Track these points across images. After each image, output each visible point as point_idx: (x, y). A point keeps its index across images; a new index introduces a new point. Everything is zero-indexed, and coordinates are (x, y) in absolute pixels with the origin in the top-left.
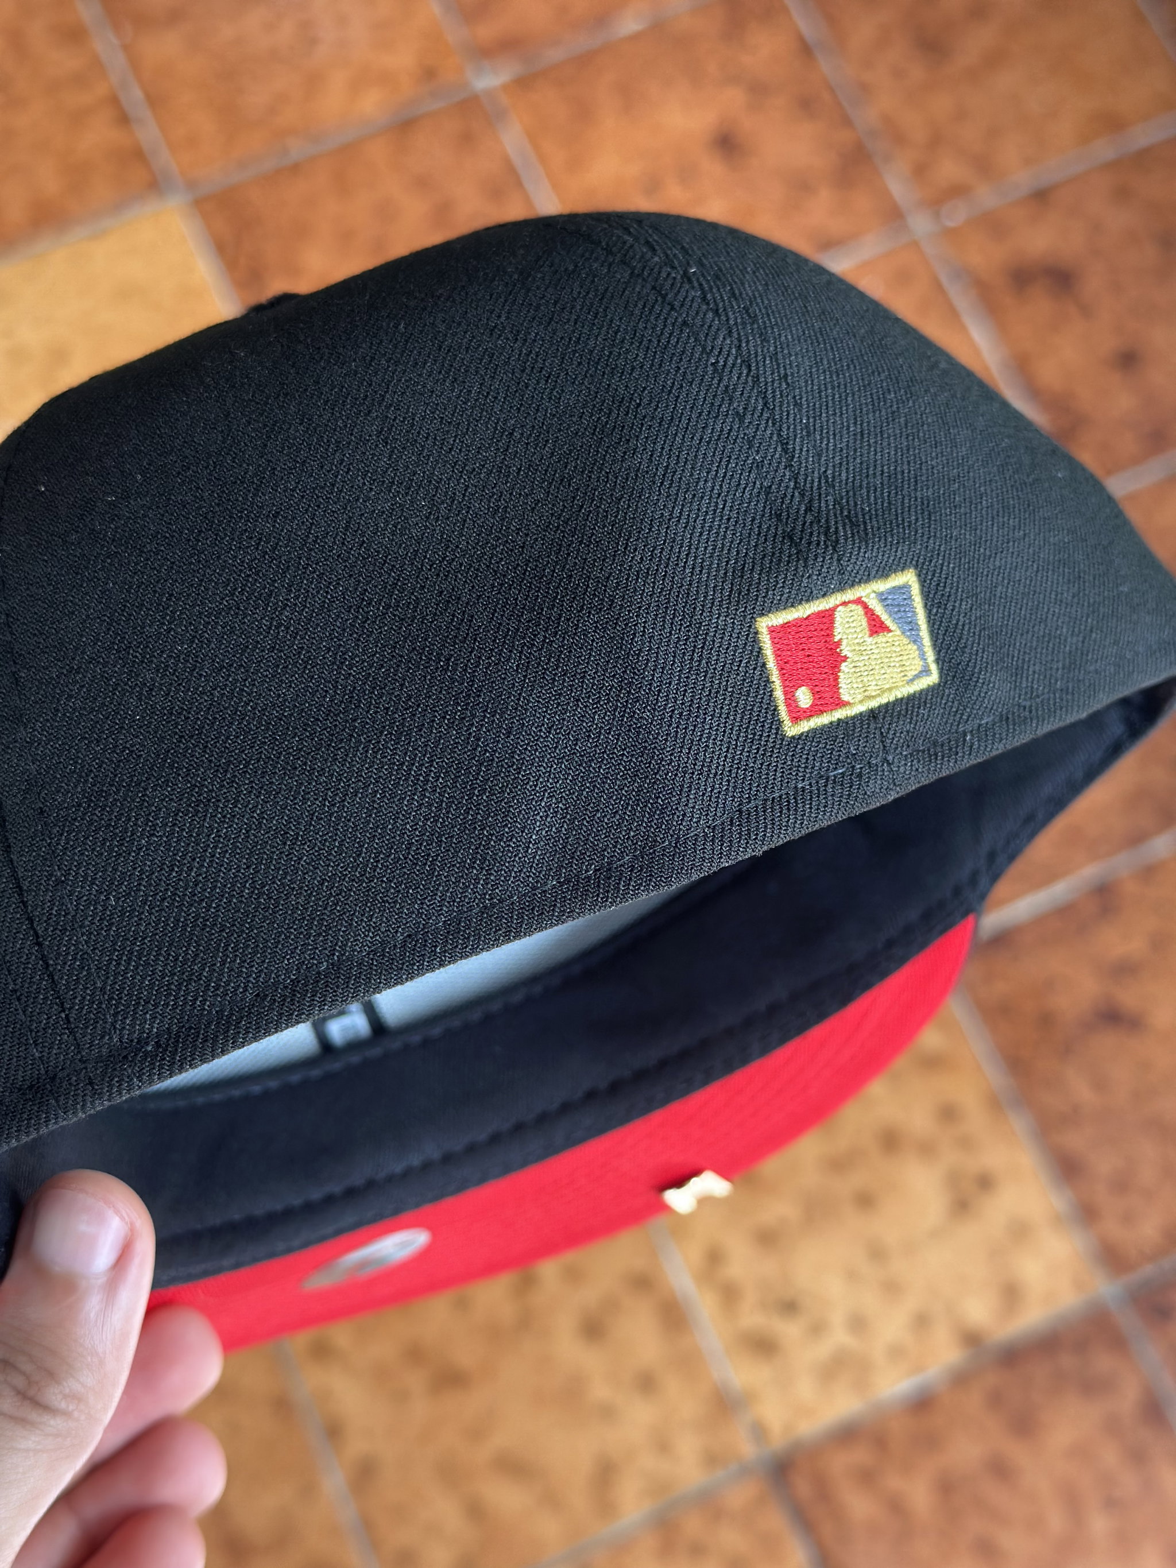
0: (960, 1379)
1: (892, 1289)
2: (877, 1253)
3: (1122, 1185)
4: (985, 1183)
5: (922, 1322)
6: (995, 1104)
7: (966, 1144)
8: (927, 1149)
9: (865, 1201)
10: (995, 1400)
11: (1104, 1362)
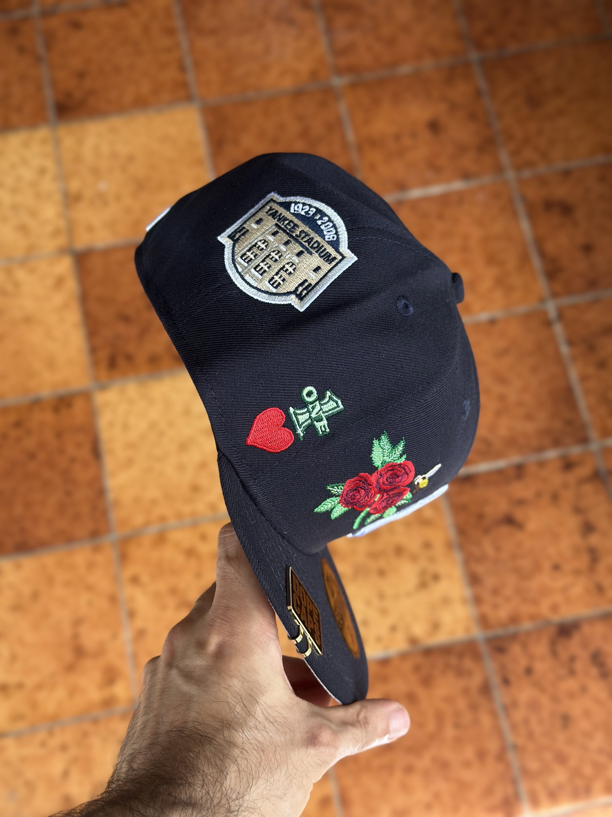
0: (404, 656)
1: (384, 612)
2: (381, 596)
3: (496, 592)
4: (436, 578)
5: (393, 629)
6: (449, 546)
7: (432, 560)
8: (414, 558)
9: (382, 573)
10: (417, 668)
11: (468, 663)
